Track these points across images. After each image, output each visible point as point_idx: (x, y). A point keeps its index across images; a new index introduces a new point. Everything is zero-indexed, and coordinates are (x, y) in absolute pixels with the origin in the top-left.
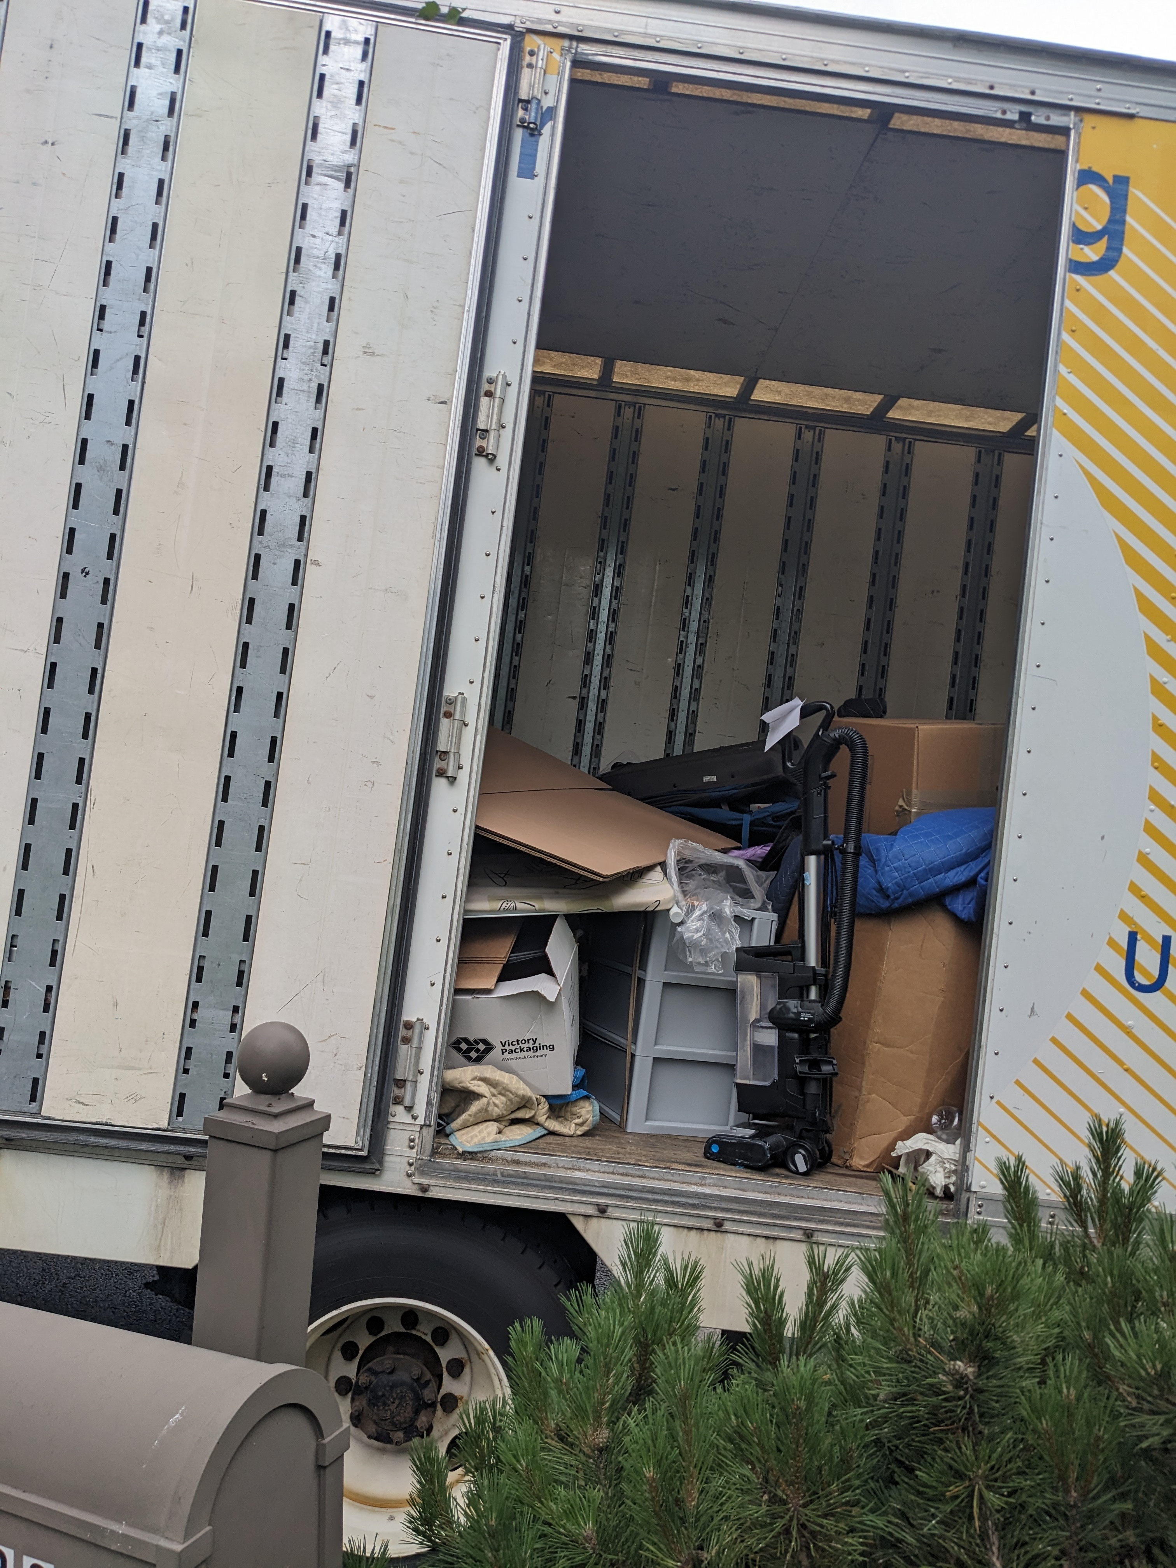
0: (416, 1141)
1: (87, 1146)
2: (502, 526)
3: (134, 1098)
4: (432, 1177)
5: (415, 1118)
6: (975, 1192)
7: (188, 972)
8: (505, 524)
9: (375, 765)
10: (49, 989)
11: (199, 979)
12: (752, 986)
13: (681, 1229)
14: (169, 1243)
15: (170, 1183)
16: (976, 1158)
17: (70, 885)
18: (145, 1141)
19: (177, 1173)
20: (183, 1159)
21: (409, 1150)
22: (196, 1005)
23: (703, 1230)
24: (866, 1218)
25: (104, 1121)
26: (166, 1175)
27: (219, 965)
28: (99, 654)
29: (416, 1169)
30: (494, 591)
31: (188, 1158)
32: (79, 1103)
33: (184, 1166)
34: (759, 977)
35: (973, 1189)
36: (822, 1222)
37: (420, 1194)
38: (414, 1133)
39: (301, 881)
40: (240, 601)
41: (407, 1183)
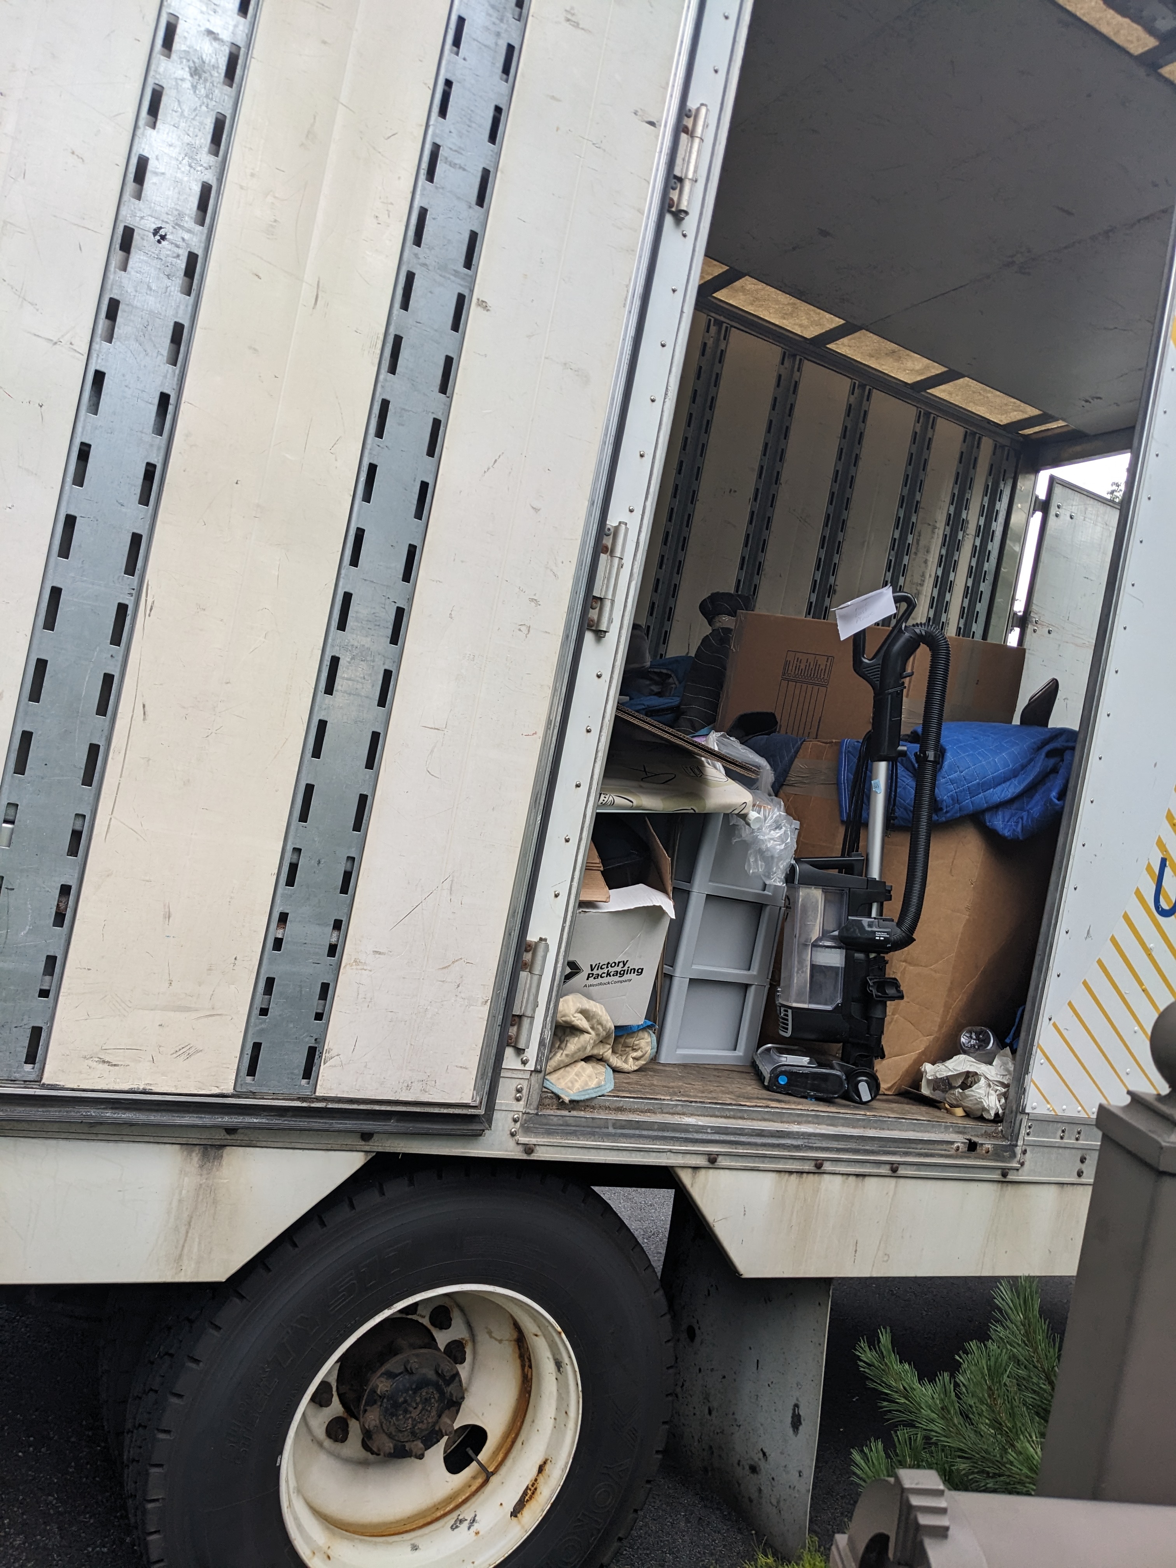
0: (524, 1091)
1: (101, 1123)
2: (682, 312)
3: (187, 1052)
4: (537, 1134)
5: (524, 1063)
6: (1028, 1114)
7: (276, 871)
8: (685, 310)
9: (533, 604)
10: (65, 890)
11: (290, 882)
12: (817, 901)
13: (783, 1174)
14: (195, 1250)
15: (201, 1167)
16: (1032, 1081)
17: (106, 733)
18: (189, 1112)
19: (212, 1152)
20: (224, 1132)
21: (515, 1102)
22: (283, 918)
23: (802, 1173)
24: (940, 1147)
25: (141, 1088)
26: (196, 1157)
27: (319, 862)
28: (174, 372)
29: (522, 1126)
30: (666, 394)
31: (231, 1130)
32: (104, 1062)
33: (225, 1143)
34: (825, 892)
35: (1027, 1111)
36: (906, 1154)
37: (525, 1157)
38: (522, 1081)
39: (432, 751)
40: (381, 337)
41: (511, 1143)
